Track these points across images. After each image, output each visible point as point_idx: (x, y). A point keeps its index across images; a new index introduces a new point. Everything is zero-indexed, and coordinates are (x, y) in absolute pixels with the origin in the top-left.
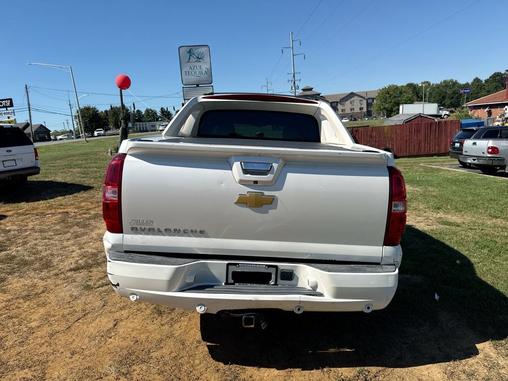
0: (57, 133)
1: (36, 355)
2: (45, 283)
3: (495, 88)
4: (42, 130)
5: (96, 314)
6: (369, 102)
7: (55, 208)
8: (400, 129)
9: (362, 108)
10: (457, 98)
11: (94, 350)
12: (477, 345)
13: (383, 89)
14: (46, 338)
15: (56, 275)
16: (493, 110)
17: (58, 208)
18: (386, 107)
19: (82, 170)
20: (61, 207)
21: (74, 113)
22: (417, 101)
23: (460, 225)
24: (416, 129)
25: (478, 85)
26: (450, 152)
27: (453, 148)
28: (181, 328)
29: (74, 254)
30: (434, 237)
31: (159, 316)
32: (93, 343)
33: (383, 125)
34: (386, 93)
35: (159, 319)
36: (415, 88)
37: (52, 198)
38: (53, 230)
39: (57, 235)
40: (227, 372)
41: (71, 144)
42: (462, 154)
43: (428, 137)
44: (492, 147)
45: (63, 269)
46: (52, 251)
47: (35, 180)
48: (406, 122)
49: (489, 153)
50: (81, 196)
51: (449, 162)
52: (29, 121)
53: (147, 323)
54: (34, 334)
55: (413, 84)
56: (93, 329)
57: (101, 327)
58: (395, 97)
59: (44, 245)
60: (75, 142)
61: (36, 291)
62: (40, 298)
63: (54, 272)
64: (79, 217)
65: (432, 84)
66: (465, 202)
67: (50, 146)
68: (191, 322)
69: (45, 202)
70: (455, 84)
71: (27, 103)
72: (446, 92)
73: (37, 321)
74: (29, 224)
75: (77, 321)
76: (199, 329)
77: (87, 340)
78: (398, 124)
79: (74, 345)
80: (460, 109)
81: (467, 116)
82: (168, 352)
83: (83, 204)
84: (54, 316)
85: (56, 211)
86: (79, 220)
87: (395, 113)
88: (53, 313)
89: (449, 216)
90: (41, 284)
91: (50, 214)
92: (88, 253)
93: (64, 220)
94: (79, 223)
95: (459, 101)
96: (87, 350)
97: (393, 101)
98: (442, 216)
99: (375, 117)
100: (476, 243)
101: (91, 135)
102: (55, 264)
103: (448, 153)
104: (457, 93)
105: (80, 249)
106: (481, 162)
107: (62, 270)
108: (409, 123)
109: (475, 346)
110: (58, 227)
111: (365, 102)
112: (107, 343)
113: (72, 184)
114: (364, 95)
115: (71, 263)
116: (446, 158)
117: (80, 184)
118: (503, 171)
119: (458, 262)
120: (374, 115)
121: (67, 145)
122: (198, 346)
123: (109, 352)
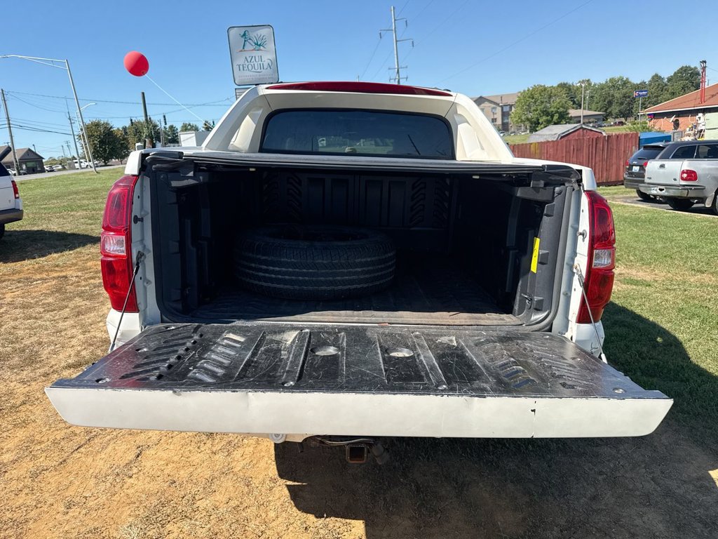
0: (53, 162)
1: (8, 510)
2: (27, 389)
3: (683, 88)
4: (32, 156)
5: (108, 437)
6: (505, 110)
7: (47, 271)
8: (554, 146)
9: (496, 119)
10: (629, 104)
11: (104, 498)
12: (711, 472)
13: (524, 91)
14: (26, 480)
15: (46, 375)
16: (681, 120)
17: (51, 271)
18: (530, 117)
19: (89, 213)
20: (56, 269)
21: (77, 131)
22: (573, 108)
23: (652, 284)
24: (575, 147)
25: (659, 85)
26: (625, 179)
27: (629, 173)
28: (245, 456)
29: (74, 342)
30: (617, 303)
31: (208, 439)
32: (102, 487)
33: (528, 142)
34: (529, 97)
35: (209, 442)
36: (570, 89)
37: (43, 256)
38: (43, 304)
39: (48, 311)
40: (321, 531)
41: (74, 176)
42: (643, 182)
43: (592, 159)
44: (687, 170)
45: (56, 365)
46: (40, 338)
47: (18, 229)
48: (562, 137)
49: (682, 179)
50: (87, 252)
51: (622, 194)
52: (10, 144)
53: (190, 451)
54: (7, 474)
55: (567, 83)
56: (102, 462)
57: (116, 459)
58: (542, 102)
59: (26, 328)
60: (80, 174)
61: (12, 401)
62: (19, 414)
63: (42, 370)
64: (83, 283)
65: (593, 84)
66: (654, 250)
67: (42, 179)
68: (259, 448)
69: (32, 261)
70: (625, 83)
71: (5, 116)
72: (613, 96)
73: (12, 452)
74: (6, 296)
75: (77, 450)
76: (274, 459)
77: (92, 482)
78: (550, 140)
79: (70, 492)
80: (632, 119)
81: (645, 129)
82: (225, 500)
83: (89, 264)
84: (40, 443)
85: (48, 275)
86: (83, 288)
87: (542, 126)
88: (38, 437)
89: (634, 272)
90: (21, 389)
91: (39, 280)
92: (95, 340)
93: (61, 288)
94: (82, 292)
95: (632, 108)
96: (93, 498)
97: (539, 108)
98: (623, 272)
99: (514, 132)
100: (680, 310)
101: (103, 164)
102: (44, 357)
103: (622, 181)
104: (629, 97)
105: (84, 333)
106: (671, 193)
107: (55, 367)
108: (566, 139)
109: (709, 474)
110: (50, 300)
111: (499, 110)
112: (125, 487)
113: (73, 235)
114: (498, 101)
115: (70, 356)
116: (617, 189)
117: (86, 233)
118: (703, 205)
119: (659, 339)
120: (513, 130)
121: (68, 177)
122: (273, 487)
123: (128, 501)
